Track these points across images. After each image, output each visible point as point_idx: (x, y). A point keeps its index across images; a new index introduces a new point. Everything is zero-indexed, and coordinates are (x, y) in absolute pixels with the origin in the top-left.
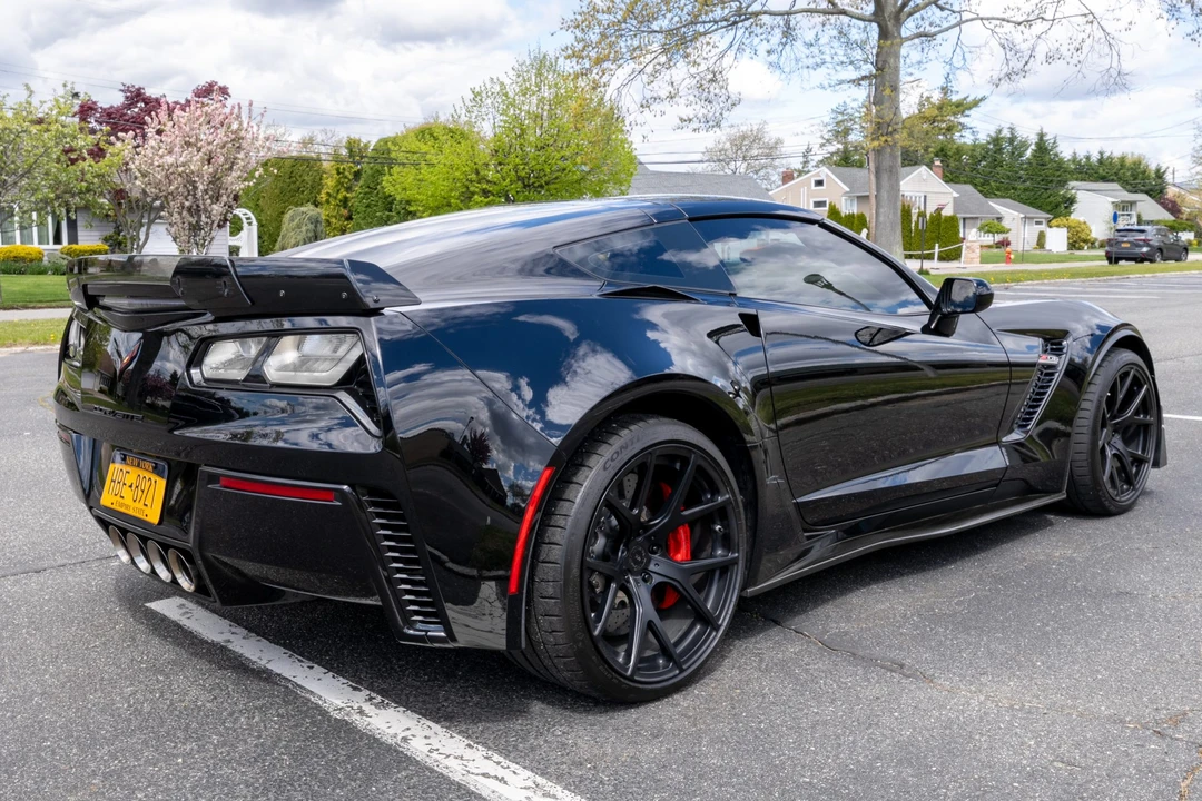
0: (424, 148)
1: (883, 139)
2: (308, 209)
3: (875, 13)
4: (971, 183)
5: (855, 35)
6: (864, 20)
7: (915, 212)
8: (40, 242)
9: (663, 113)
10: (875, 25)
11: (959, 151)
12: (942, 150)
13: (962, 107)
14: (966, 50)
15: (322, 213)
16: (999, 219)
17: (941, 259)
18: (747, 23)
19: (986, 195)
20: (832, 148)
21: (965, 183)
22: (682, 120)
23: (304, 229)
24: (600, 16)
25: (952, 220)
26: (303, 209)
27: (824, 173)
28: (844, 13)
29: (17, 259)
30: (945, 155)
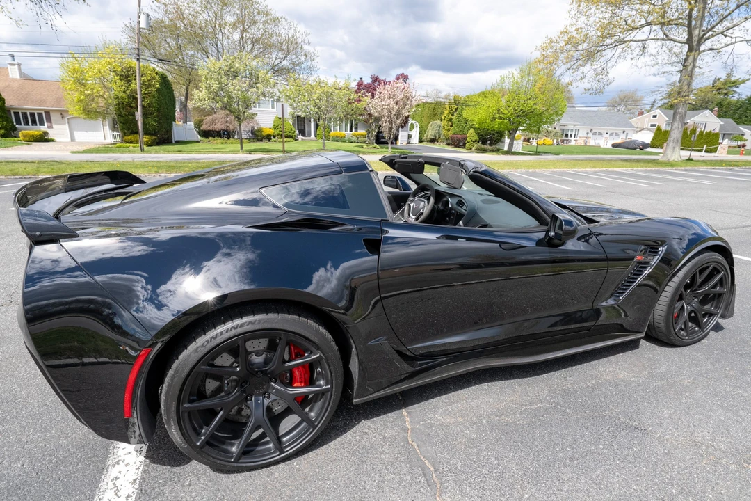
0: (480, 100)
1: (679, 99)
2: (438, 122)
3: (687, 40)
4: (732, 118)
5: (676, 50)
6: (682, 43)
7: (698, 131)
8: (345, 131)
9: (577, 87)
10: (687, 45)
11: (729, 104)
12: (720, 103)
13: (736, 84)
14: (735, 56)
15: (442, 124)
16: (743, 135)
17: (706, 151)
18: (623, 46)
19: (738, 123)
20: (665, 101)
21: (729, 118)
22: (585, 89)
23: (435, 129)
24: (553, 44)
25: (717, 135)
26: (435, 122)
27: (658, 112)
28: (671, 40)
29: (337, 136)
30: (722, 105)
